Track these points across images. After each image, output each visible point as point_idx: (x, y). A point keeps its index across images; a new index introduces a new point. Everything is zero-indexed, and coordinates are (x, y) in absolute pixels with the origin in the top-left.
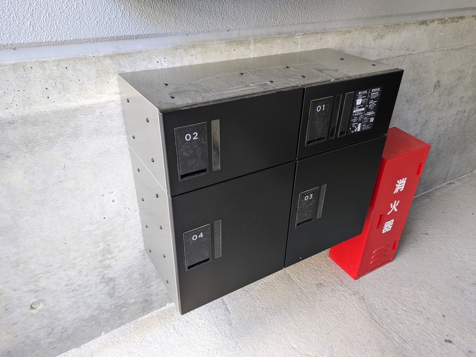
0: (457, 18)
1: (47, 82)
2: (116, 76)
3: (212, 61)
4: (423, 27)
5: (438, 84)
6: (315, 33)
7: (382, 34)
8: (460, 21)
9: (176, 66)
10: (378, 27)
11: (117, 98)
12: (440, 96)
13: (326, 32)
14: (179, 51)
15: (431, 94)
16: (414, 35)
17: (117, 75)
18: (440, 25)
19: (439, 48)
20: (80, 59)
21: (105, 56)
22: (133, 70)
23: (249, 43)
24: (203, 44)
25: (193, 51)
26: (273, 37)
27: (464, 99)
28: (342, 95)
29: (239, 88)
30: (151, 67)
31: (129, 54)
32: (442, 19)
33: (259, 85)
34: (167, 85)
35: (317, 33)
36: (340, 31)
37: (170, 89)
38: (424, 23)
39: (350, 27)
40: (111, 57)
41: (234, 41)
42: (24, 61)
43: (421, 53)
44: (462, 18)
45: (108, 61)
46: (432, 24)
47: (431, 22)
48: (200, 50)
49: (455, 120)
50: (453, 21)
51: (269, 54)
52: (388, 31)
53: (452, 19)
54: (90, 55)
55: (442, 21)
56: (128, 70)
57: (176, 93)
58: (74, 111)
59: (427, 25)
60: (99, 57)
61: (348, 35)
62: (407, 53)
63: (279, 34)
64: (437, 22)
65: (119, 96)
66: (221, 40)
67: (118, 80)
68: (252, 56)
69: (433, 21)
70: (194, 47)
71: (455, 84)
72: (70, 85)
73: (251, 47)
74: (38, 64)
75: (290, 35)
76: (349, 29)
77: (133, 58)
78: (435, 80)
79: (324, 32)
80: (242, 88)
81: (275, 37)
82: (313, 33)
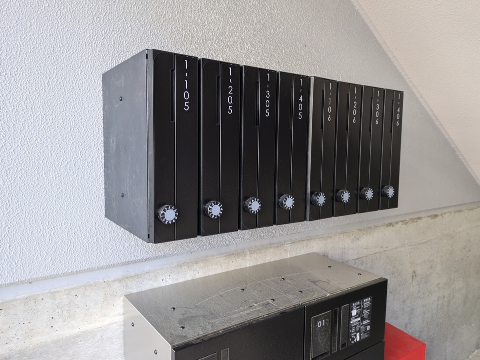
0: (415, 219)
1: (55, 311)
2: (122, 298)
3: (213, 274)
4: (390, 228)
5: (414, 275)
6: (301, 241)
7: (358, 236)
8: (419, 221)
9: (179, 281)
10: (354, 232)
11: (120, 319)
12: (418, 285)
13: (311, 239)
14: (183, 268)
15: (410, 284)
16: (384, 235)
17: (123, 296)
18: (403, 225)
19: (407, 244)
20: (90, 285)
21: (114, 281)
22: (139, 290)
23: (245, 255)
24: (205, 260)
25: (195, 267)
26: (266, 248)
27: (440, 285)
28: (338, 308)
29: (244, 310)
30: (156, 285)
31: (137, 276)
32: (404, 221)
33: (263, 305)
34: (174, 309)
35: (303, 241)
36: (322, 237)
37: (177, 315)
38: (390, 225)
39: (330, 233)
40: (120, 280)
41: (232, 254)
42: (36, 293)
43: (393, 249)
44: (419, 218)
45: (117, 284)
46: (397, 225)
47: (396, 224)
48: (202, 265)
49: (438, 305)
50: (413, 222)
51: (263, 262)
52: (362, 233)
53: (412, 220)
54: (101, 281)
55: (405, 222)
56: (134, 291)
57: (185, 319)
58: (75, 337)
59: (393, 226)
60: (108, 282)
61: (329, 240)
62: (382, 250)
63: (271, 244)
64: (401, 223)
65: (122, 317)
66: (221, 254)
67: (124, 301)
68: (248, 266)
69: (397, 223)
70: (197, 262)
71: (429, 272)
72: (77, 312)
73: (247, 258)
74: (49, 295)
75: (281, 245)
76: (330, 235)
77: (140, 279)
78: (411, 271)
79: (309, 239)
80: (247, 309)
81: (268, 248)
82: (299, 241)
